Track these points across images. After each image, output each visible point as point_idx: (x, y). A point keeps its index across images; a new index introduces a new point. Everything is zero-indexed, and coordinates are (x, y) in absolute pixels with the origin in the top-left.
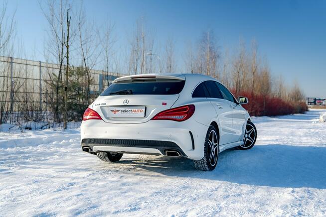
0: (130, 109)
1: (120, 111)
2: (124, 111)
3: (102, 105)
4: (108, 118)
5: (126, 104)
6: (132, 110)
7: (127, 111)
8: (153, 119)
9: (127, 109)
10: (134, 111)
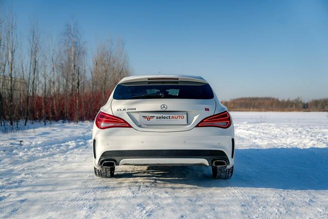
0: (168, 116)
1: (155, 118)
2: (160, 118)
3: (130, 111)
4: (140, 126)
5: (164, 109)
6: (171, 116)
7: (164, 118)
8: (197, 126)
9: (164, 116)
10: (173, 117)
